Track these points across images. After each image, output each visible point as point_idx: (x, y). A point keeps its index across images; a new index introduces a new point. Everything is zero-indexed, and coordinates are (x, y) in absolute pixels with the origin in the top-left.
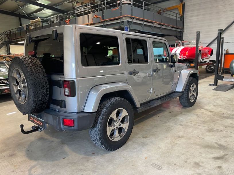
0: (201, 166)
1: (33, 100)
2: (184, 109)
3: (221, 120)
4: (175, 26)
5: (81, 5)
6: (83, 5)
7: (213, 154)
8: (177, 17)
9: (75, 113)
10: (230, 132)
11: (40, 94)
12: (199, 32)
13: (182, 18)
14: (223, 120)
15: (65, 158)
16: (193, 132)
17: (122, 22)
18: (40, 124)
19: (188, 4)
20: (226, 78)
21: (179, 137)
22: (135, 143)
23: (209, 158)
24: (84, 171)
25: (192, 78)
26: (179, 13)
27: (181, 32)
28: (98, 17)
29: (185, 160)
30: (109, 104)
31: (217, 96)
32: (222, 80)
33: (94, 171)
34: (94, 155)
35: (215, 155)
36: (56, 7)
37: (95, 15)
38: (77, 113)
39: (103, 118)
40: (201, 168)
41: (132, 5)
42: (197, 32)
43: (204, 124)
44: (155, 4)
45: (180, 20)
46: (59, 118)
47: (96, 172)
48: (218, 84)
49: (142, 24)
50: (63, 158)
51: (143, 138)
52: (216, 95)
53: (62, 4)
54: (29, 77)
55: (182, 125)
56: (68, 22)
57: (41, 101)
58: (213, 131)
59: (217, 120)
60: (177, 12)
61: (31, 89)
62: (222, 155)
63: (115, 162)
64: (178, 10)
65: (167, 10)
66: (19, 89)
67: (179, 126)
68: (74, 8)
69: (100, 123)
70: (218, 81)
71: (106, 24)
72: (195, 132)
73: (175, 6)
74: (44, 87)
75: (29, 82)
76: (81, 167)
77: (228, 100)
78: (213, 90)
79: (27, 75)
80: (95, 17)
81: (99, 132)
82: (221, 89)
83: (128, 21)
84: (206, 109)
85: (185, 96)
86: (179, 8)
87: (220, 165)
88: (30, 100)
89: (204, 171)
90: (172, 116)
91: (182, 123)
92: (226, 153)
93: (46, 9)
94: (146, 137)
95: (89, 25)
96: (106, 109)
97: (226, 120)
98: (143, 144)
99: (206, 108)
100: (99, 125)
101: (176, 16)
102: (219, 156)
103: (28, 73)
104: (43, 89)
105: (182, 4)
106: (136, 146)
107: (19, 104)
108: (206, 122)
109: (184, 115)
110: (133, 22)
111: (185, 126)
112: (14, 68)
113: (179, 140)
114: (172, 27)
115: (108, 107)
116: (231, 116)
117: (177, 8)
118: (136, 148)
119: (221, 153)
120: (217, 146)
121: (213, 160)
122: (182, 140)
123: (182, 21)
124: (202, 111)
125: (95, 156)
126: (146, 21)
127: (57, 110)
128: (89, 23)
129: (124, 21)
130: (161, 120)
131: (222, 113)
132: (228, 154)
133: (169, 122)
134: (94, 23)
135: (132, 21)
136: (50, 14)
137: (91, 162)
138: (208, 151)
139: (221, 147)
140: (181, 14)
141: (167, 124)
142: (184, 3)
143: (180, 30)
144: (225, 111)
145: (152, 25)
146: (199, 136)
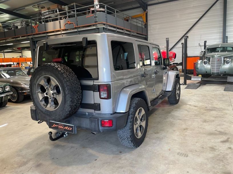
0: (217, 149)
1: (70, 105)
2: (173, 106)
3: (207, 113)
4: (141, 33)
5: (47, 11)
6: (50, 10)
7: (218, 139)
8: (142, 25)
9: (110, 115)
10: (221, 121)
11: (76, 99)
12: (168, 38)
13: (146, 26)
14: (209, 112)
15: (96, 160)
16: (193, 124)
17: (97, 28)
18: (68, 129)
19: (150, 13)
20: (193, 78)
21: (184, 129)
22: (152, 138)
23: (218, 143)
24: (124, 168)
25: (177, 78)
26: (143, 20)
27: (145, 38)
28: (71, 23)
29: (202, 147)
30: (135, 104)
31: (192, 93)
32: (191, 79)
33: (132, 167)
34: (121, 153)
35: (221, 139)
36: (17, 12)
37: (68, 21)
38: (111, 114)
39: (132, 117)
40: (217, 151)
41: (106, 13)
42: (166, 39)
43: (197, 116)
44: (123, 12)
45: (144, 27)
46: (98, 121)
47: (134, 167)
48: (187, 83)
49: (115, 31)
50: (95, 160)
51: (155, 133)
52: (190, 92)
53: (25, 8)
54: (66, 83)
55: (181, 120)
56: (36, 28)
57: (76, 105)
58: (208, 122)
59: (205, 113)
60: (141, 20)
61: (69, 95)
62: (226, 139)
63: (145, 156)
64: (142, 18)
65: (133, 18)
66: (46, 95)
67: (178, 121)
68: (40, 14)
69: (130, 122)
70: (187, 80)
71: (79, 30)
72: (194, 123)
73: (139, 15)
74: (79, 92)
75: (66, 88)
76: (117, 165)
77: (202, 96)
78: (185, 88)
79: (63, 81)
80: (68, 23)
81: (129, 130)
82: (192, 87)
83: (104, 28)
84: (190, 105)
85: (173, 94)
86: (142, 17)
87: (229, 146)
88: (66, 105)
89: (221, 152)
90: (167, 113)
91: (179, 118)
92: (228, 137)
93: (5, 14)
94: (158, 133)
95: (61, 30)
96: (133, 109)
97: (211, 112)
98: (160, 139)
99: (189, 103)
100: (130, 124)
101: (141, 23)
102: (224, 140)
103: (65, 79)
104: (78, 94)
105: (145, 13)
106: (154, 141)
107: (47, 111)
108: (198, 115)
109: (176, 111)
110: (108, 29)
111: (183, 120)
112: (41, 76)
113: (186, 132)
114: (137, 33)
115: (134, 106)
116: (213, 108)
117: (141, 17)
118: (155, 143)
119: (225, 138)
120: (218, 133)
121: (222, 143)
122: (188, 132)
123: (146, 28)
124: (188, 106)
125: (124, 154)
126: (118, 28)
127: (87, 113)
128: (61, 29)
129: (99, 28)
130: (160, 117)
131: (204, 107)
132: (230, 137)
133: (168, 118)
134: (66, 29)
135: (106, 28)
136: (8, 19)
137: (123, 159)
138: (214, 137)
139: (221, 133)
140: (145, 22)
141: (168, 120)
142: (147, 12)
143: (145, 37)
144: (206, 105)
145: (123, 32)
146: (200, 127)
